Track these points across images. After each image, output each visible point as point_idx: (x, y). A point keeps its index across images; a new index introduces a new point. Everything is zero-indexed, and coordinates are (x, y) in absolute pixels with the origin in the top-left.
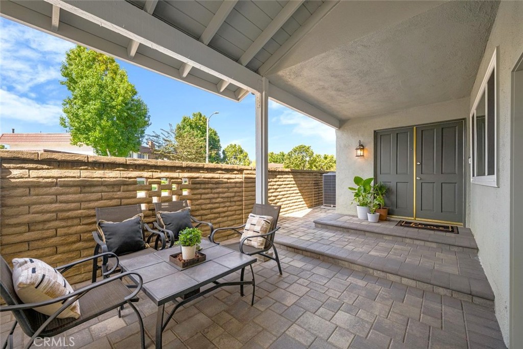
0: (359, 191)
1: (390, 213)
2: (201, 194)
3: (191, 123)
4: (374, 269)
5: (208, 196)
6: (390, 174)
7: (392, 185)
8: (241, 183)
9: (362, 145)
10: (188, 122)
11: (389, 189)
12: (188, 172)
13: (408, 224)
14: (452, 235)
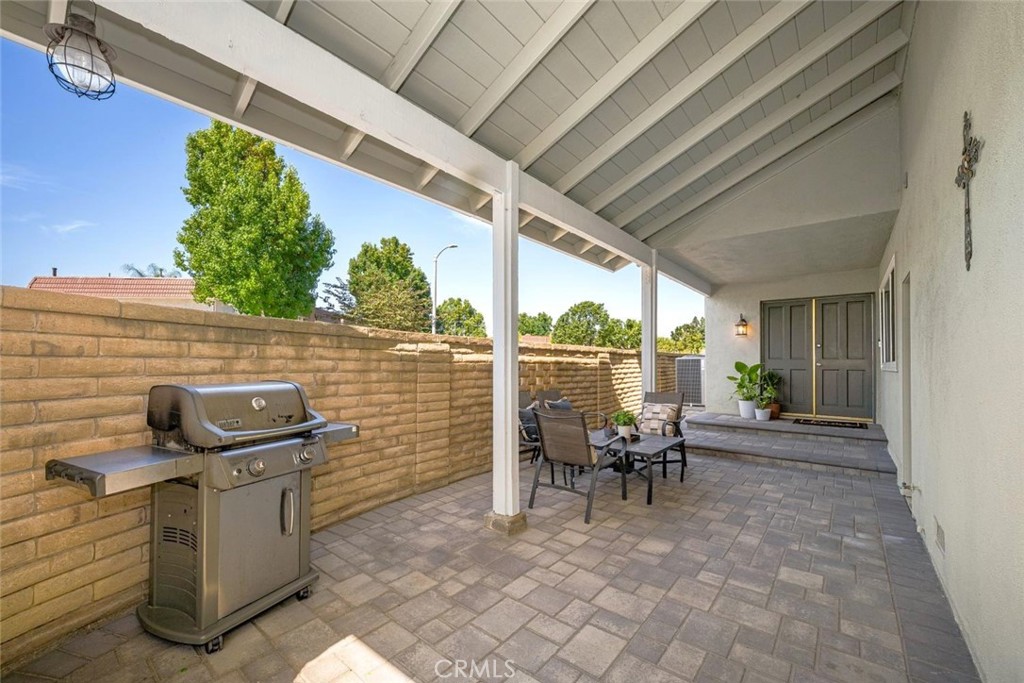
0: (742, 380)
1: (783, 409)
3: (378, 257)
4: (782, 459)
5: (569, 385)
6: (781, 359)
7: (785, 373)
8: (596, 369)
9: (743, 320)
10: (373, 255)
11: (780, 378)
13: (807, 422)
14: (861, 430)
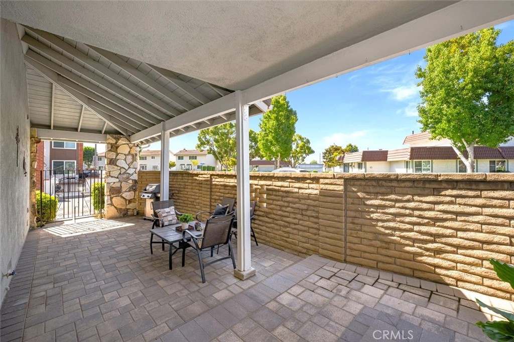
2: (273, 200)
5: (279, 203)
12: (264, 180)
